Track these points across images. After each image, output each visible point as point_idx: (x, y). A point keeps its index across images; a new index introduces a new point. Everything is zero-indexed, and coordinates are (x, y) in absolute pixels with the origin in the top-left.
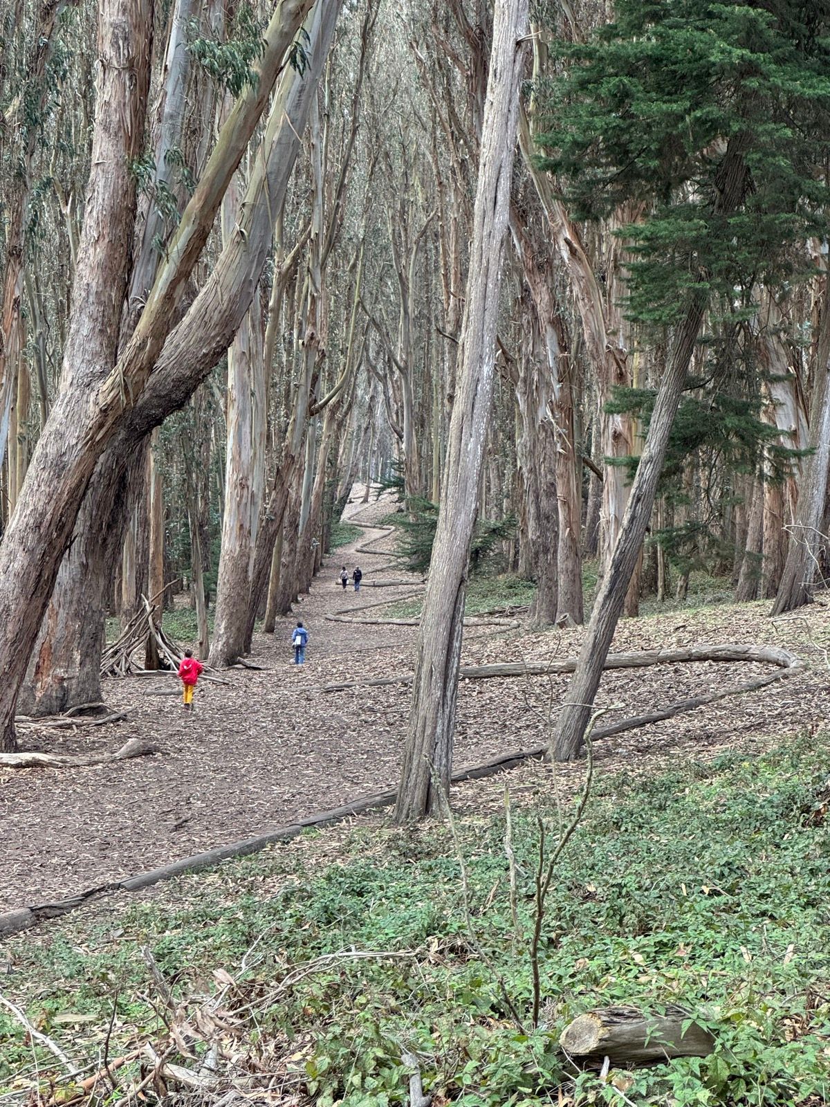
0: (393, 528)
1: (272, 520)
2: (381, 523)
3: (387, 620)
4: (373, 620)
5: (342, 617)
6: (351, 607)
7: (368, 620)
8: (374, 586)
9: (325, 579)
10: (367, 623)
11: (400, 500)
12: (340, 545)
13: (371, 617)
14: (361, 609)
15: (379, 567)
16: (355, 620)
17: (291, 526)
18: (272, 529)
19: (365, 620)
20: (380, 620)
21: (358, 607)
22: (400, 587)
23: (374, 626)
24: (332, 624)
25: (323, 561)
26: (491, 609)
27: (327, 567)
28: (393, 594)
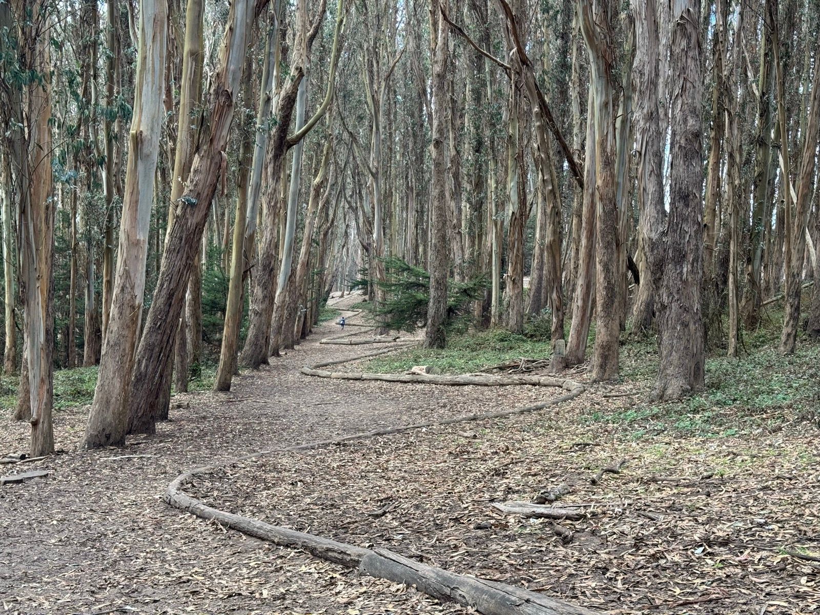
0: (361, 310)
1: (192, 205)
2: (353, 308)
3: (373, 376)
4: (357, 375)
5: (319, 372)
6: (331, 361)
7: (350, 375)
8: (351, 344)
9: (313, 341)
10: (349, 379)
11: (365, 294)
12: (325, 320)
13: (352, 371)
14: (341, 362)
15: (352, 333)
16: (334, 375)
17: (264, 270)
18: (192, 221)
19: (346, 375)
20: (365, 376)
21: (338, 360)
22: (375, 344)
23: (357, 383)
24: (308, 379)
25: (312, 329)
26: (501, 363)
27: (315, 333)
28: (370, 349)
